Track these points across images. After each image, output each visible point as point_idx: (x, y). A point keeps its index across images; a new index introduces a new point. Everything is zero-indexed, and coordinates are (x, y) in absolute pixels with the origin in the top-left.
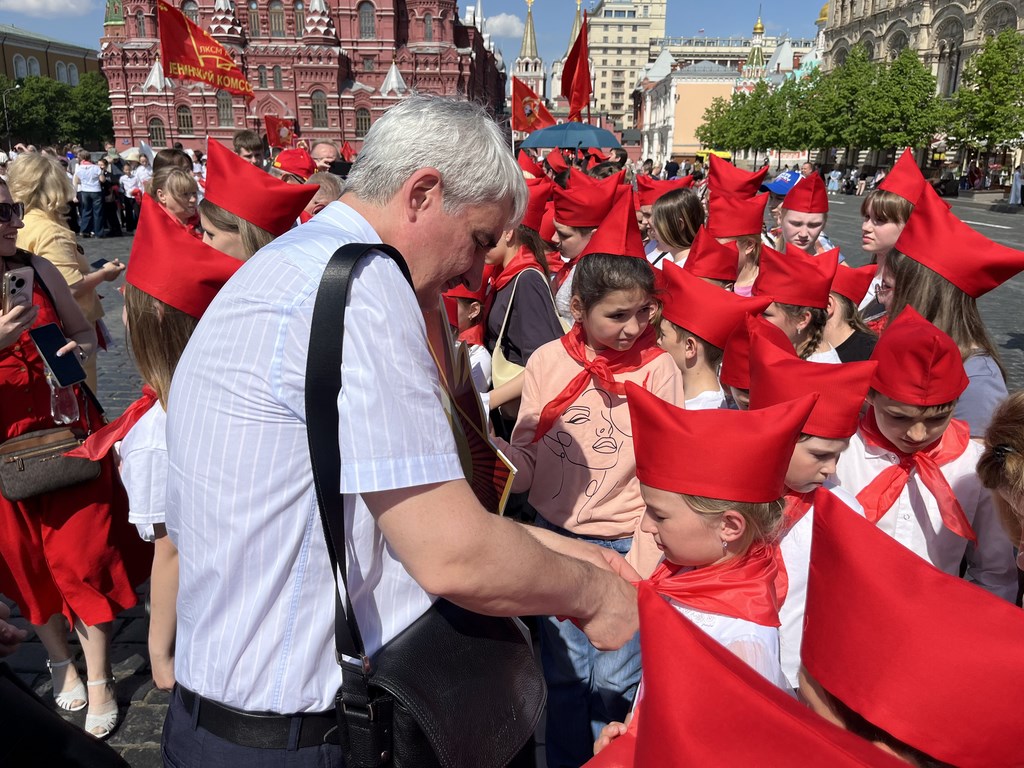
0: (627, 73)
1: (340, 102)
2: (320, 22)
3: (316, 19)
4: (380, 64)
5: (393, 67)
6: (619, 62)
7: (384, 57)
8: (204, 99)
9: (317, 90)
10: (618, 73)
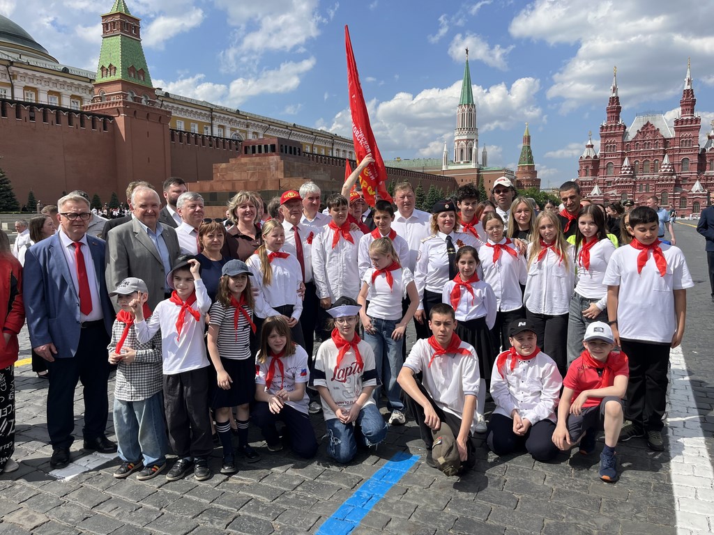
1: (674, 195)
3: (666, 166)
4: (690, 180)
5: (698, 181)
7: (692, 178)
9: (664, 192)
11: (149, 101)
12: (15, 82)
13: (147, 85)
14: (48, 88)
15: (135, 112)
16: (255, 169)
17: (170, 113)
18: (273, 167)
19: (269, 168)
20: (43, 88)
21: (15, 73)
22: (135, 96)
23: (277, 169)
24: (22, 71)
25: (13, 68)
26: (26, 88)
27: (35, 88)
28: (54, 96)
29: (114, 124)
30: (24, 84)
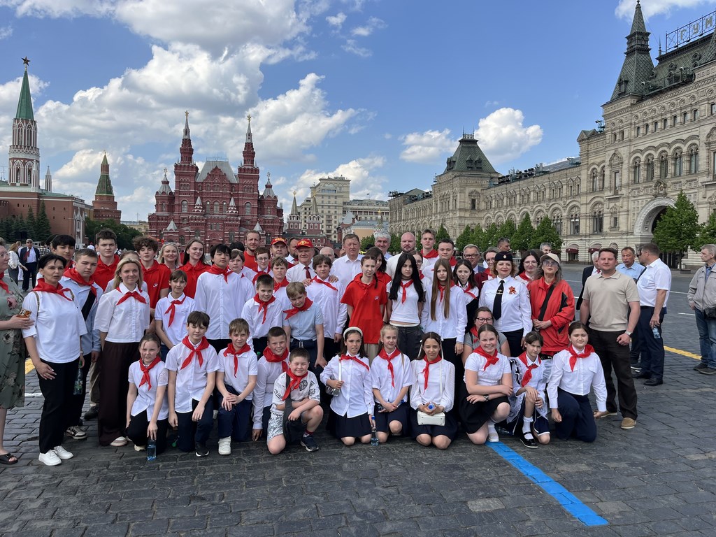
0: (333, 217)
1: (239, 234)
2: (234, 209)
3: (232, 208)
4: (252, 222)
5: (258, 223)
6: (329, 212)
7: (254, 220)
8: (190, 233)
9: (231, 231)
10: (329, 216)
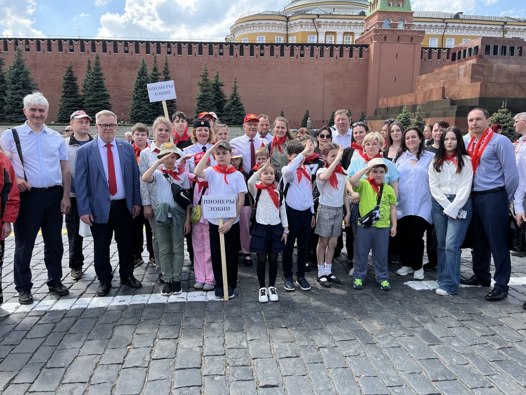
11: (406, 25)
12: (319, 30)
13: (406, 10)
14: (343, 31)
15: (385, 37)
16: (447, 78)
17: (424, 32)
18: (462, 73)
19: (459, 75)
20: (340, 31)
21: (320, 23)
22: (392, 22)
23: (465, 75)
24: (323, 21)
25: (317, 20)
26: (327, 33)
27: (335, 32)
28: (348, 36)
29: (368, 51)
30: (326, 30)
